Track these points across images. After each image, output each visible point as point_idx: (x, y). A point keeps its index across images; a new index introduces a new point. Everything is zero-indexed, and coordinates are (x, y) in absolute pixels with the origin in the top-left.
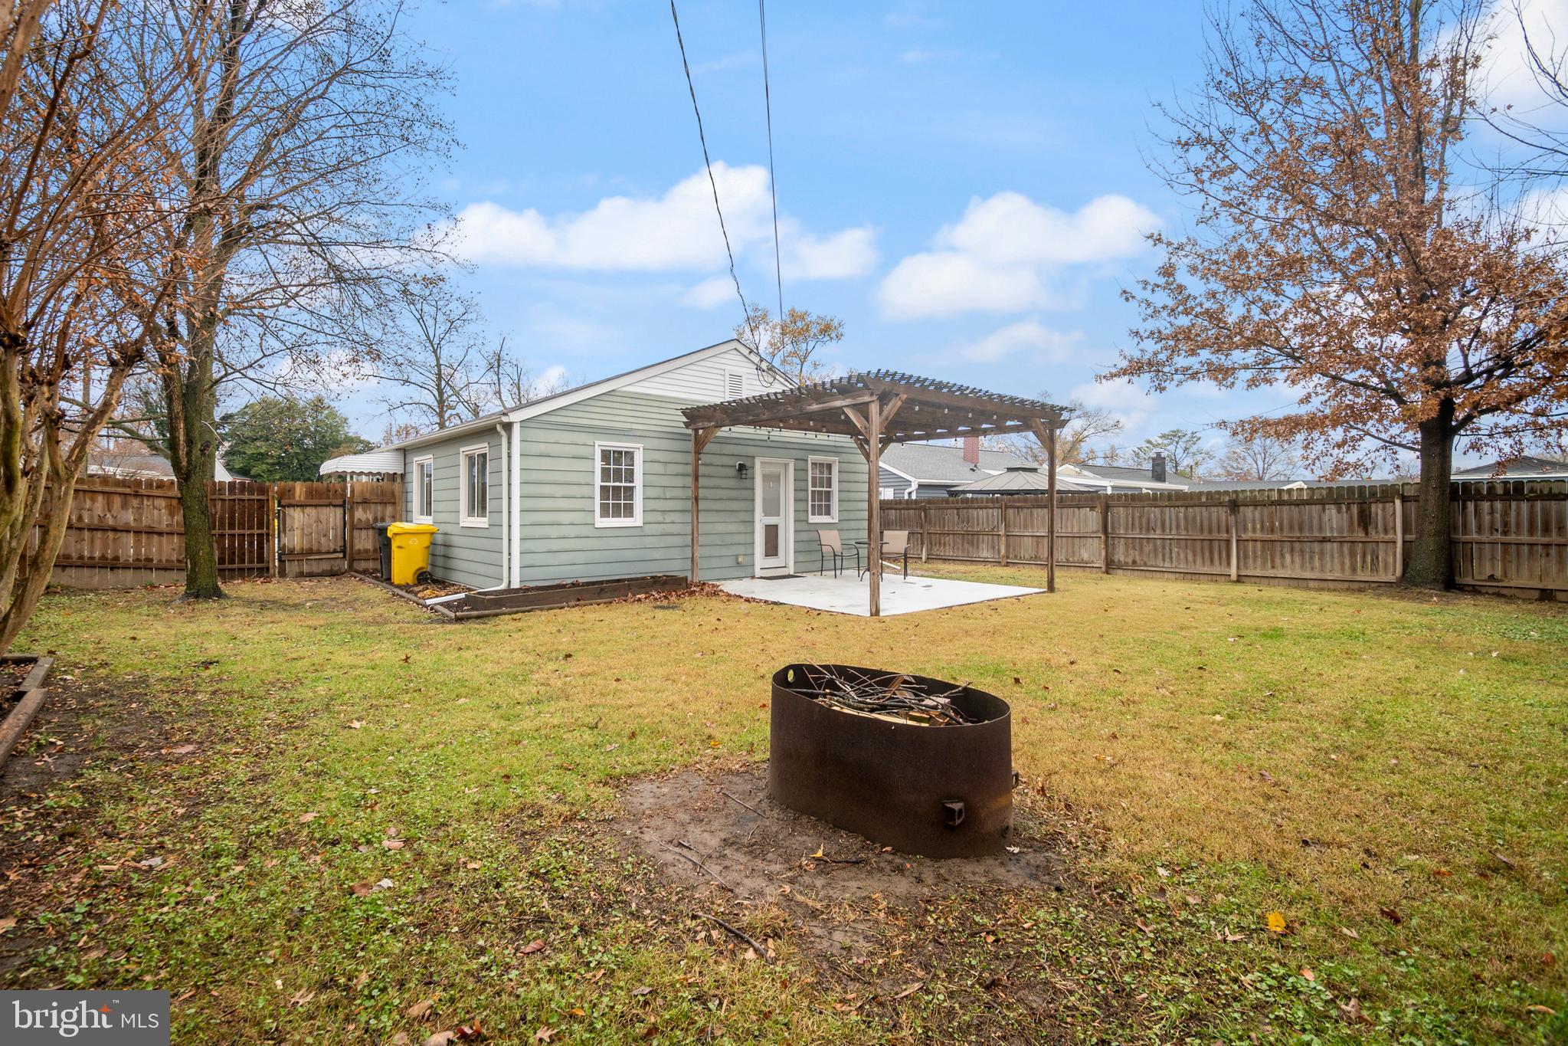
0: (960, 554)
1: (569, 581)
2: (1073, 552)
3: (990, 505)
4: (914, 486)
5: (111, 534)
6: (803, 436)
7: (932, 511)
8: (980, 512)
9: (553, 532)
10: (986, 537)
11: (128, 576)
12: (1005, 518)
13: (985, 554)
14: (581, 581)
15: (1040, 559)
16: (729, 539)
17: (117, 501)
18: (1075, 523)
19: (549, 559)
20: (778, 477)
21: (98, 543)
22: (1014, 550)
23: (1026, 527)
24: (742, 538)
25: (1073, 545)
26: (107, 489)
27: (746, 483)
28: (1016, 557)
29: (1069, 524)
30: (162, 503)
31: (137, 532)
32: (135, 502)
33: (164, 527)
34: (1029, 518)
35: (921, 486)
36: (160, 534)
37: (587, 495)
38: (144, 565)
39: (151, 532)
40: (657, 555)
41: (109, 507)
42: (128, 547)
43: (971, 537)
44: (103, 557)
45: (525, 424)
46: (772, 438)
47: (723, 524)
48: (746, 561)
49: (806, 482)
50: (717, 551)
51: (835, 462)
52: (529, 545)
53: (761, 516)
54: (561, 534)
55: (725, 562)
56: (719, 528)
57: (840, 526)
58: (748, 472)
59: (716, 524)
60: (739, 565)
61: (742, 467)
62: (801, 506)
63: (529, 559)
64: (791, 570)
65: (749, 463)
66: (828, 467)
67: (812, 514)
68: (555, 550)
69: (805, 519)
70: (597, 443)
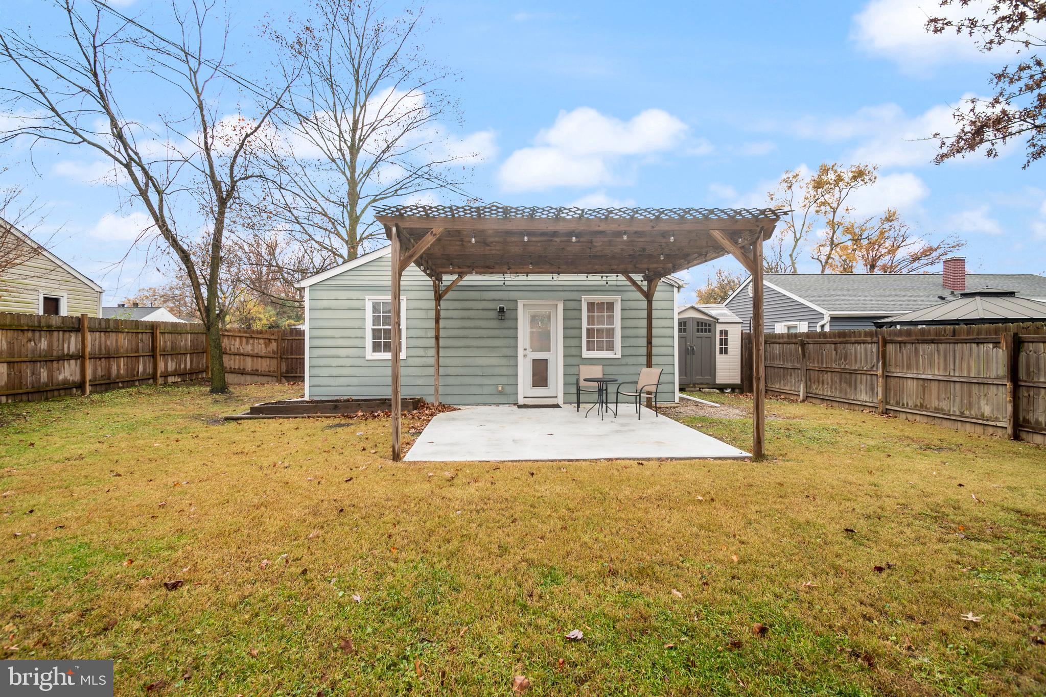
0: (838, 394)
1: (346, 398)
2: (970, 404)
3: (869, 339)
4: (827, 319)
5: (242, 357)
6: (585, 278)
7: (811, 346)
8: (858, 347)
9: (334, 362)
10: (864, 377)
11: (248, 378)
12: (884, 356)
13: (864, 397)
14: (354, 398)
15: (927, 409)
16: (490, 371)
17: (244, 340)
18: (973, 364)
19: (332, 381)
20: (549, 317)
21: (237, 361)
22: (895, 395)
23: (909, 367)
24: (504, 371)
25: (970, 395)
26: (239, 335)
27: (509, 323)
28: (898, 404)
29: (965, 366)
30: (262, 341)
31: (252, 356)
32: (251, 341)
33: (262, 354)
34: (913, 354)
35: (834, 319)
36: (261, 357)
37: (359, 336)
38: (255, 373)
39: (257, 356)
40: (420, 381)
41: (241, 344)
42: (249, 364)
43: (849, 376)
44: (239, 369)
45: (312, 288)
46: (507, 283)
47: (484, 358)
48: (508, 389)
49: (579, 321)
50: (478, 381)
51: (617, 300)
52: (316, 371)
53: (528, 352)
54: (340, 364)
55: (486, 390)
56: (480, 361)
57: (624, 361)
58: (507, 314)
59: (477, 359)
60: (501, 393)
61: (502, 310)
62: (573, 342)
63: (317, 381)
64: (560, 401)
65: (511, 306)
66: (610, 306)
67: (588, 349)
68: (335, 375)
69: (579, 354)
70: (367, 298)
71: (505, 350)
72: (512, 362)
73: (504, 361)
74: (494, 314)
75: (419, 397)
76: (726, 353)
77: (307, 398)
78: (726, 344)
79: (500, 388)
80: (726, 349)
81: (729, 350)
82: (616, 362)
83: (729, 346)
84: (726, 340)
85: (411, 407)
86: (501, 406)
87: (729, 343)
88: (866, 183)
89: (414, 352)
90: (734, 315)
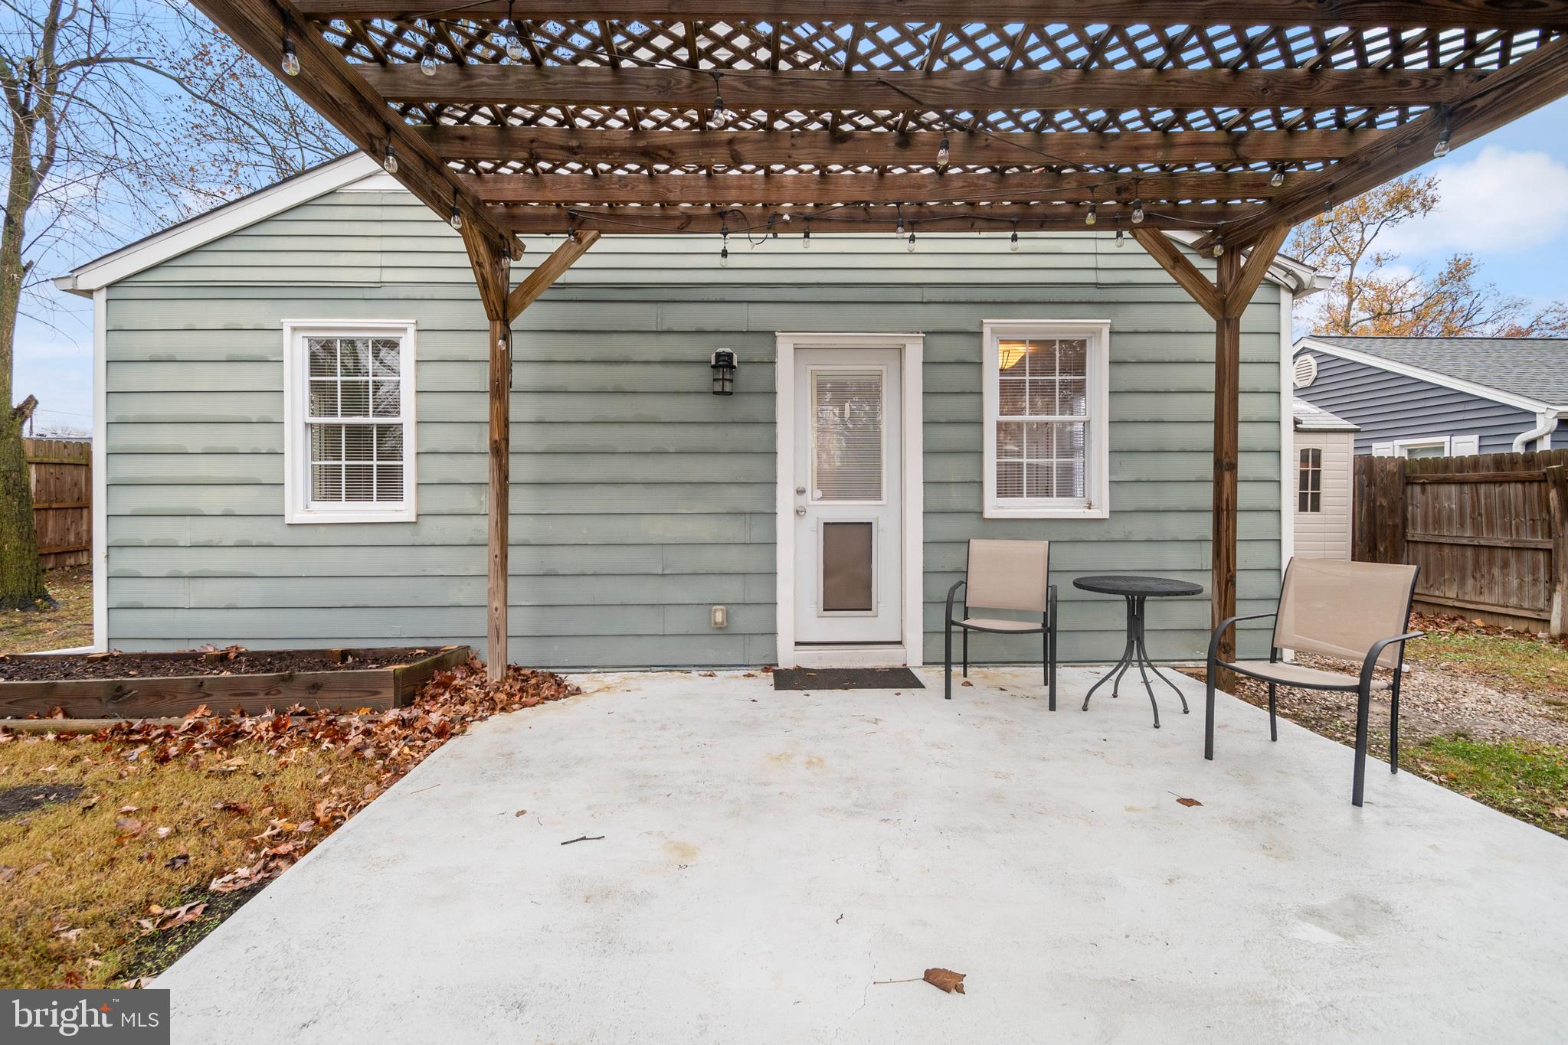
9: (185, 532)
16: (687, 560)
19: (178, 593)
24: (730, 559)
27: (748, 407)
35: (1560, 424)
37: (265, 447)
45: (116, 292)
47: (668, 519)
48: (745, 620)
49: (974, 399)
50: (648, 591)
51: (1096, 333)
52: (129, 561)
53: (807, 500)
54: (202, 539)
55: (677, 621)
56: (659, 529)
57: (1117, 531)
58: (745, 376)
59: (644, 521)
60: (722, 631)
61: (724, 363)
62: (954, 469)
63: (129, 592)
64: (912, 655)
65: (756, 352)
66: (1075, 356)
67: (1001, 493)
68: (186, 572)
69: (972, 506)
70: (288, 324)
71: (734, 491)
72: (758, 533)
73: (732, 529)
74: (701, 378)
75: (453, 645)
76: (1316, 508)
77: (98, 647)
78: (1316, 485)
79: (719, 617)
80: (1316, 498)
81: (1323, 500)
82: (1093, 533)
83: (1323, 490)
84: (1317, 475)
85: (389, 693)
86: (721, 674)
87: (1323, 482)
88: (1412, 212)
89: (440, 500)
90: (1326, 413)
